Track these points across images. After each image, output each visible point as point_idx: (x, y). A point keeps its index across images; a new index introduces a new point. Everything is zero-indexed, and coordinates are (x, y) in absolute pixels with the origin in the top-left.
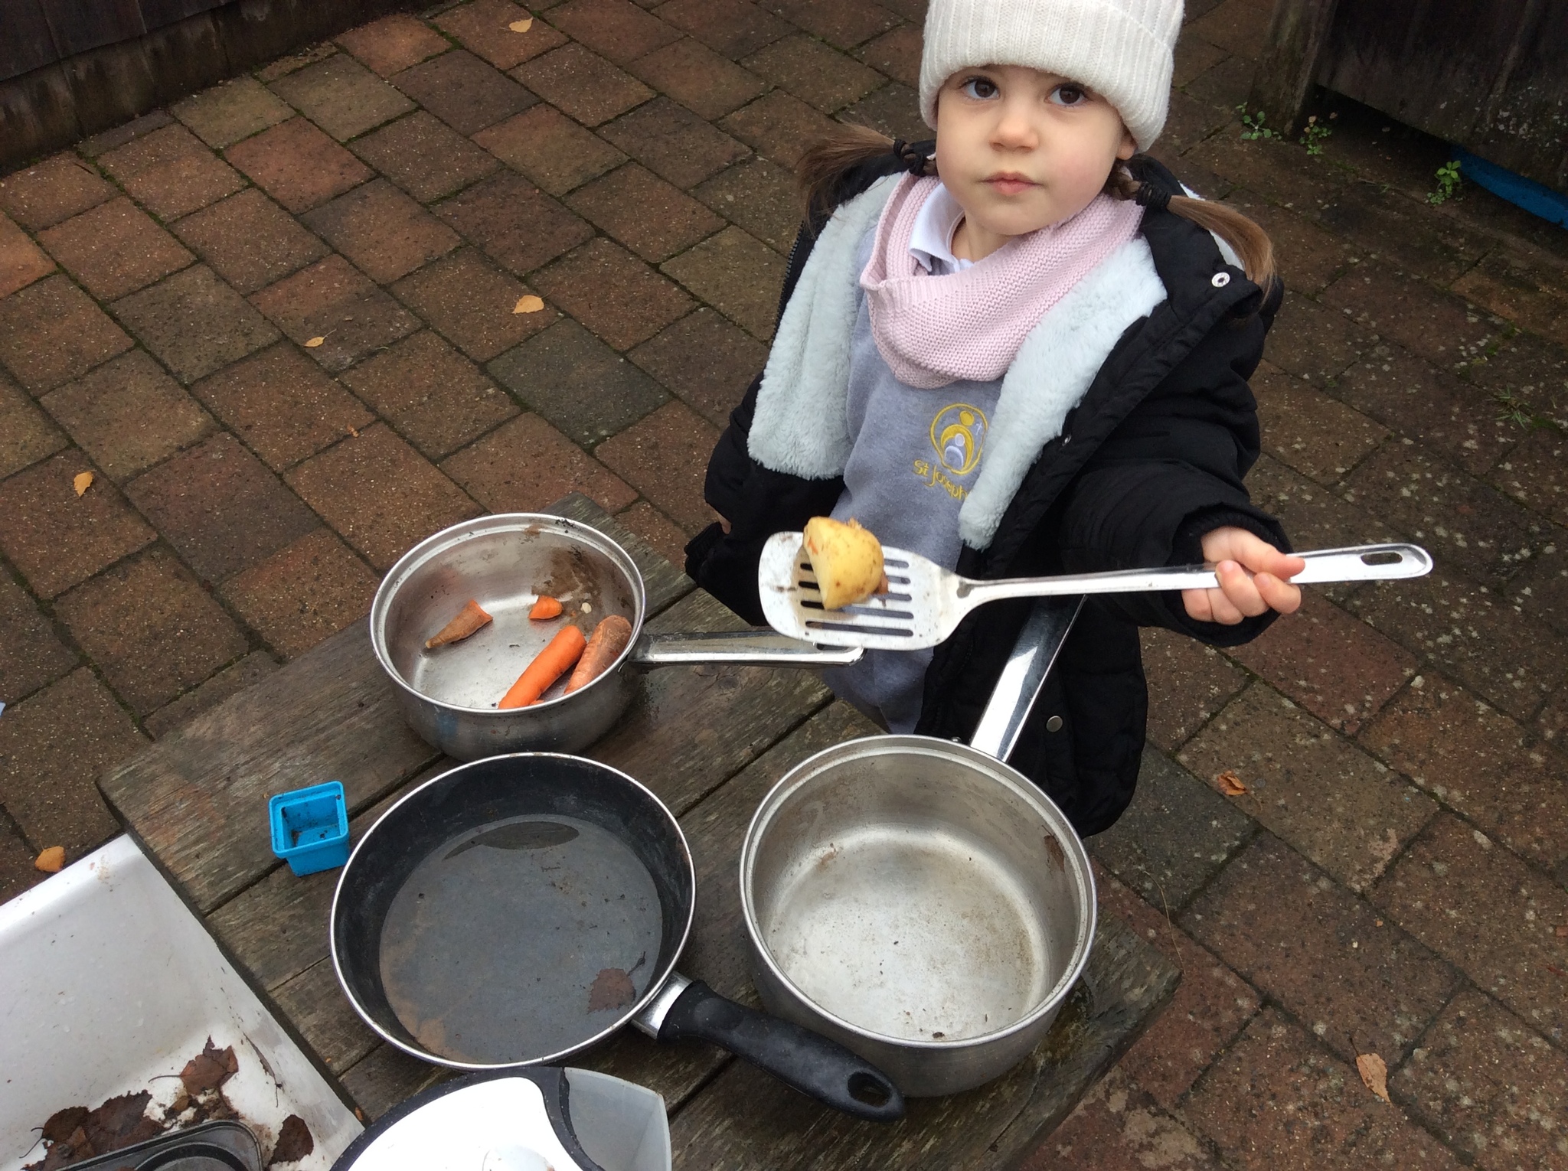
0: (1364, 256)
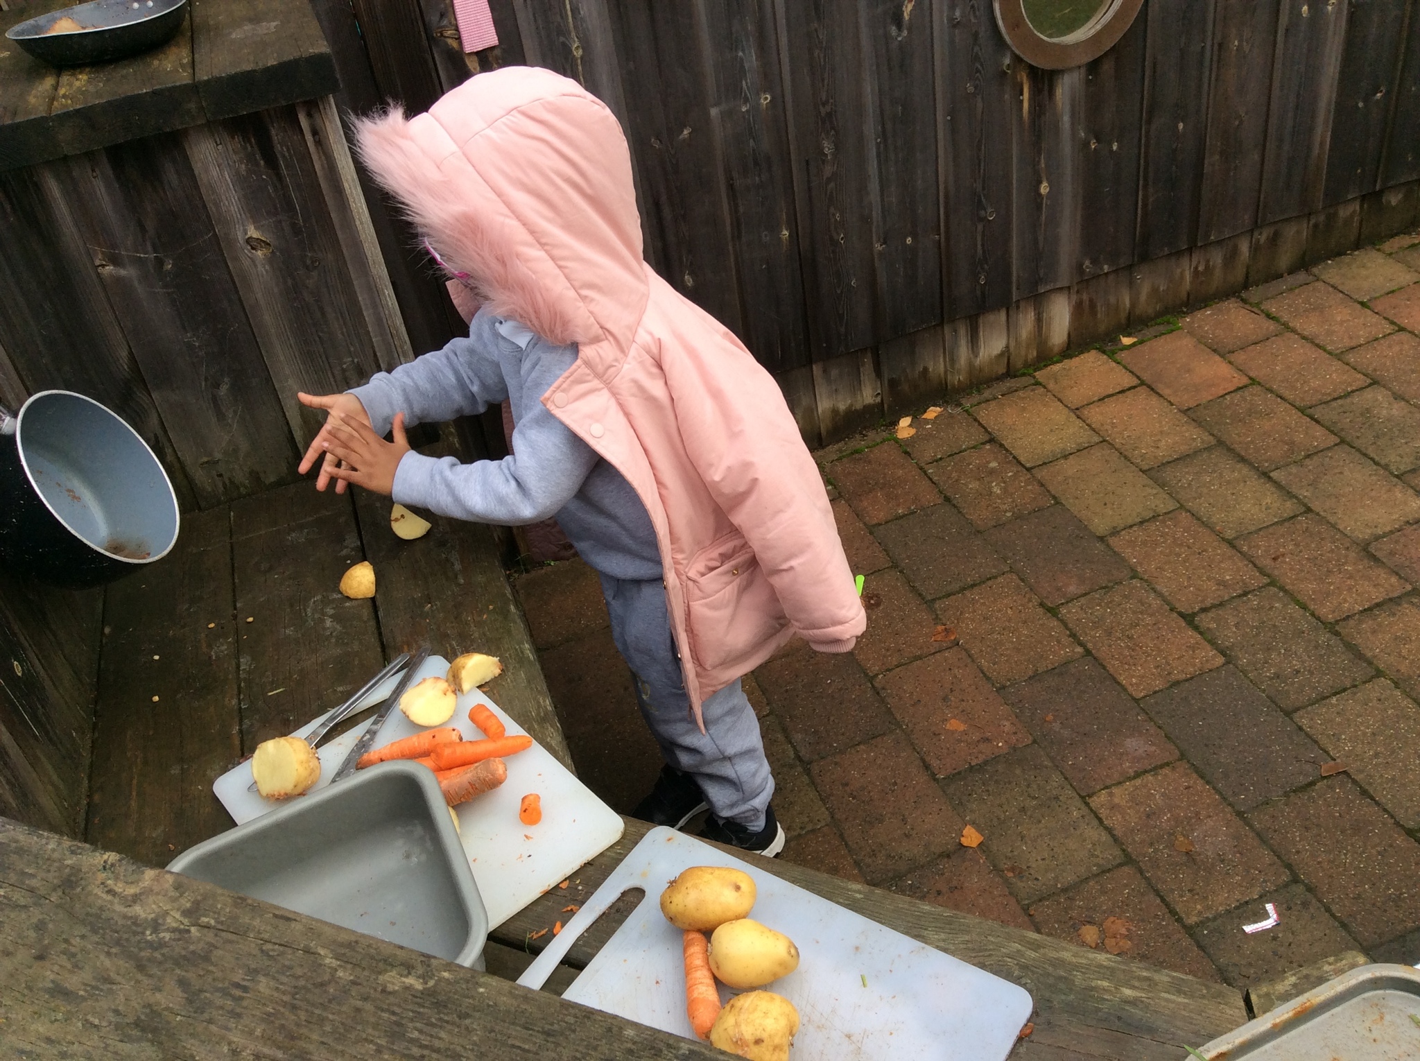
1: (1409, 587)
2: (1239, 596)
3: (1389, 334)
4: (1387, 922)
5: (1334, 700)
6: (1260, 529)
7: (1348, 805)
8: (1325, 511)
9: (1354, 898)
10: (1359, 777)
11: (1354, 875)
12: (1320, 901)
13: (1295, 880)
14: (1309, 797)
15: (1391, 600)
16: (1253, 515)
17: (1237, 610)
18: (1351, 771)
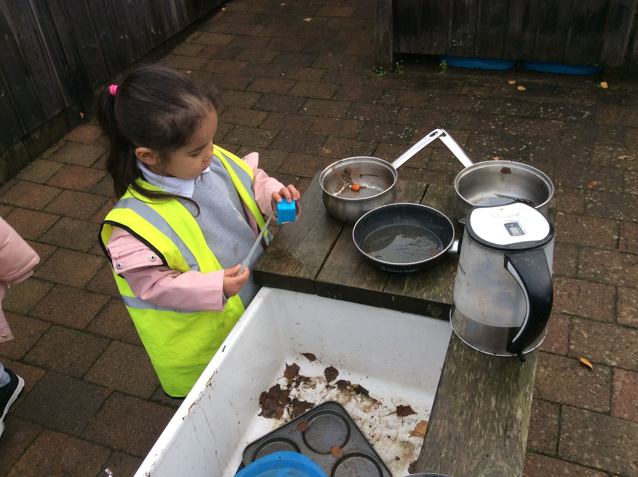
0: (433, 93)
1: (109, 297)
2: (40, 338)
3: (60, 193)
5: (98, 362)
6: (38, 303)
7: (121, 404)
8: (63, 281)
10: (120, 389)
11: (134, 432)
12: (126, 453)
13: (113, 451)
14: (105, 411)
15: (104, 306)
16: (32, 298)
17: (42, 345)
18: (116, 389)
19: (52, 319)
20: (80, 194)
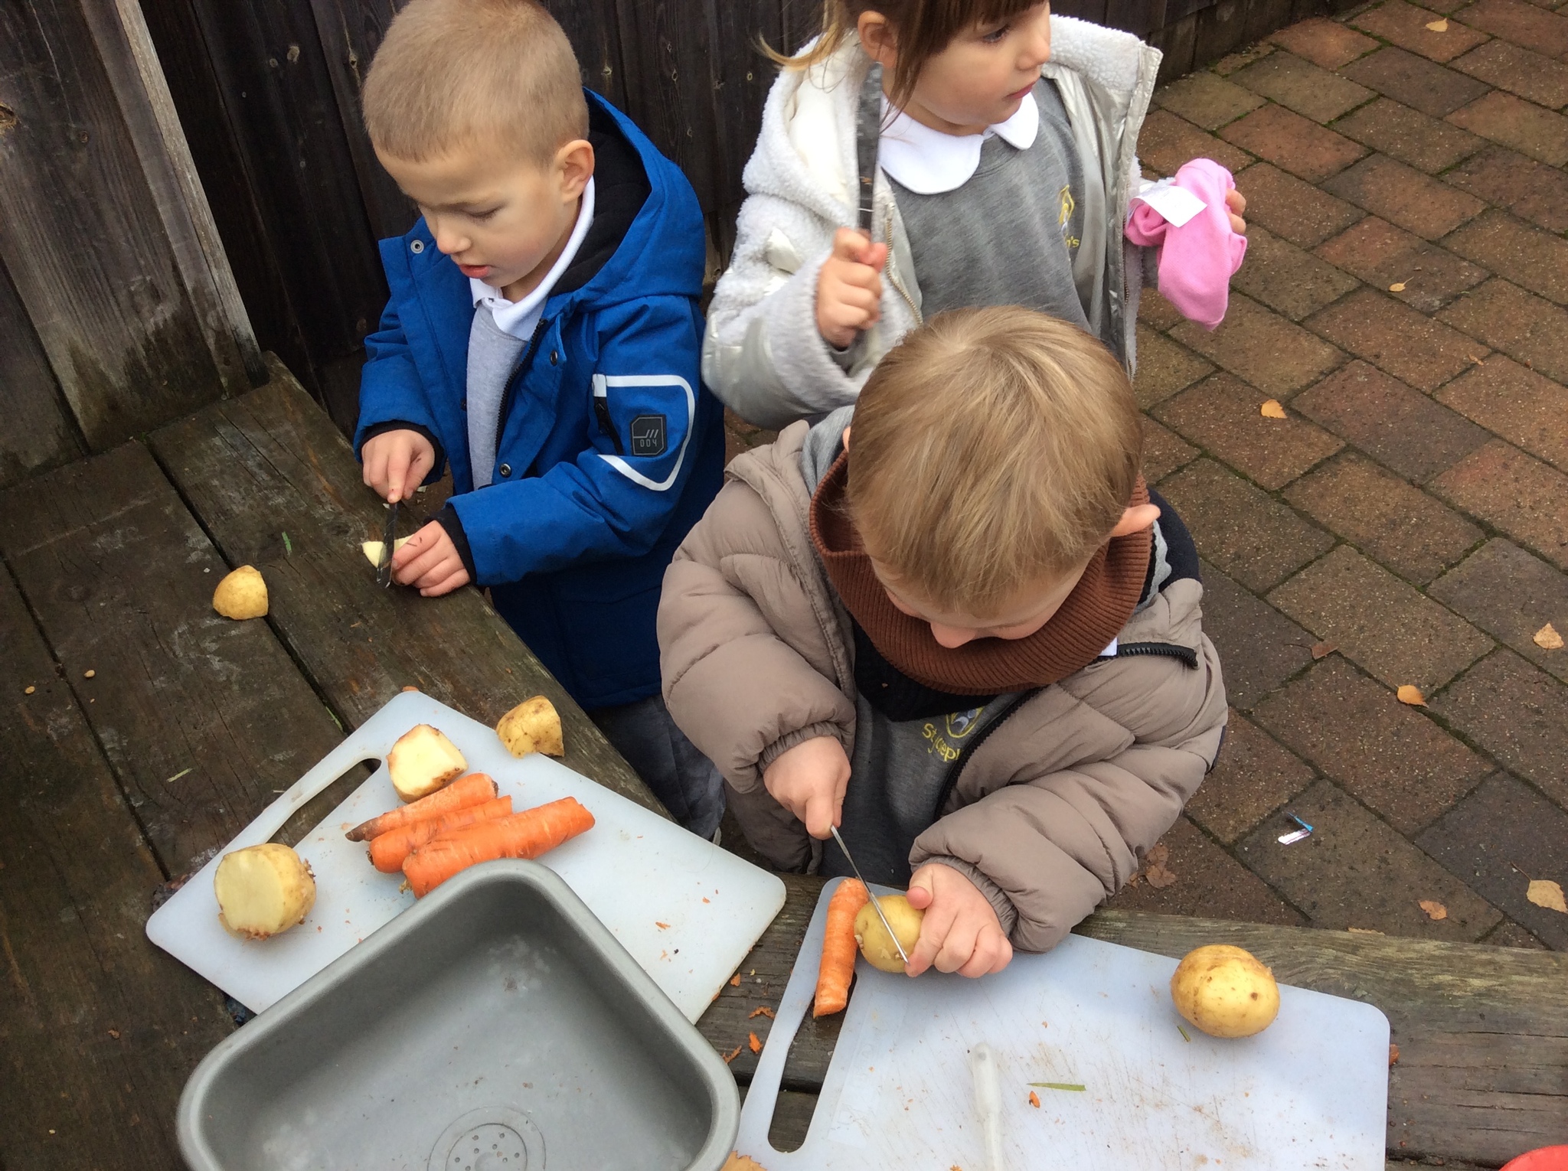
1: (1343, 444)
2: (1174, 473)
3: (1248, 166)
4: (1421, 806)
5: (1303, 575)
6: (1175, 396)
7: (1348, 687)
8: (1236, 368)
9: (1382, 787)
10: (1352, 655)
11: (1375, 761)
12: (1351, 795)
13: (1321, 777)
14: (1308, 687)
15: (1328, 459)
16: (1162, 379)
17: (1176, 488)
18: (1341, 650)
19: (1205, 442)
20: (1297, 184)
